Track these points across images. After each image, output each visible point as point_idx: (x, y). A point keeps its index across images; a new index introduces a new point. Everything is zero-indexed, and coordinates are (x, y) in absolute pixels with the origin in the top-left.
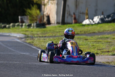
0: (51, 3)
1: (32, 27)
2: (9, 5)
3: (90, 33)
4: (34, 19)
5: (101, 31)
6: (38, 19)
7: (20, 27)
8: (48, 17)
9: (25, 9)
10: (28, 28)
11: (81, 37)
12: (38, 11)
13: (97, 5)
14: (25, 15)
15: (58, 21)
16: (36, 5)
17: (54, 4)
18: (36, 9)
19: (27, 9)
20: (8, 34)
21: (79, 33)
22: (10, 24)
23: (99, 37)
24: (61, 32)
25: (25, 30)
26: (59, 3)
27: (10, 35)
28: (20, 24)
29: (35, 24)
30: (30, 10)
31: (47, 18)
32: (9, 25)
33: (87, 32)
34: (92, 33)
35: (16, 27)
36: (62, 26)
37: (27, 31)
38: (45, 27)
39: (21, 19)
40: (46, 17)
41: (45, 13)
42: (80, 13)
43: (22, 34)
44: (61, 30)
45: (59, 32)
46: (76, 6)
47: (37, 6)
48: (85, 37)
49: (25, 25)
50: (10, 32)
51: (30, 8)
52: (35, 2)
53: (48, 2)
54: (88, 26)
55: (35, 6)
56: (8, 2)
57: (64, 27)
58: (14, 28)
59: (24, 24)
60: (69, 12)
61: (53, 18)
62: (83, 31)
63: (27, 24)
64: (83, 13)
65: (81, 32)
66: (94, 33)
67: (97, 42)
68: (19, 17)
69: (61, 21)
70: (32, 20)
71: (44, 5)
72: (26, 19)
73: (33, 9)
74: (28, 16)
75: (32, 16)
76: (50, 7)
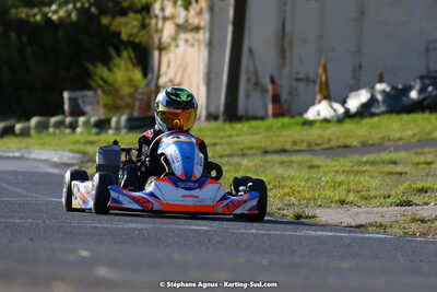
0: (186, 41)
1: (111, 132)
6: (137, 104)
7: (68, 131)
9: (90, 66)
10: (98, 134)
12: (137, 75)
13: (359, 50)
15: (212, 110)
16: (130, 50)
17: (196, 44)
18: (130, 66)
19: (95, 66)
21: (289, 147)
22: (28, 119)
24: (221, 145)
25: (83, 141)
26: (215, 43)
28: (68, 120)
29: (124, 118)
30: (110, 69)
32: (26, 124)
35: (51, 130)
36: (227, 126)
37: (92, 143)
39: (74, 101)
41: (163, 81)
42: (297, 80)
44: (221, 138)
46: (283, 53)
47: (132, 55)
49: (86, 123)
50: (27, 148)
51: (107, 62)
52: (124, 37)
53: (175, 39)
55: (125, 54)
57: (235, 129)
58: (44, 135)
59: (82, 119)
60: (257, 73)
62: (302, 141)
63: (94, 119)
64: (307, 80)
65: (295, 143)
68: (66, 95)
69: (222, 108)
71: (161, 49)
72: (91, 104)
73: (119, 67)
74: (99, 92)
75: (116, 91)
76: (183, 57)
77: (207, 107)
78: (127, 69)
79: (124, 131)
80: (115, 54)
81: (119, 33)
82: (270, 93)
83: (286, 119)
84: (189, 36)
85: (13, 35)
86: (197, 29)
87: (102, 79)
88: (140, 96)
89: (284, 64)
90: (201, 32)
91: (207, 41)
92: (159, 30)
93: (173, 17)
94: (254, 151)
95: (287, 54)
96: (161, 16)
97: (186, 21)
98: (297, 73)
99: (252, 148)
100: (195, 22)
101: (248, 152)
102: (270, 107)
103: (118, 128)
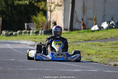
0: (58, 9)
1: (39, 35)
2: (14, 12)
3: (102, 39)
4: (40, 26)
5: (113, 37)
6: (44, 26)
7: (28, 34)
9: (31, 16)
10: (36, 35)
11: (95, 43)
12: (44, 18)
13: (105, 11)
14: (31, 22)
16: (42, 11)
17: (60, 10)
18: (42, 16)
19: (32, 16)
20: (17, 42)
21: (91, 39)
22: (17, 31)
23: (113, 42)
24: (72, 38)
25: (33, 37)
26: (66, 9)
27: (20, 42)
28: (28, 31)
29: (43, 31)
30: (36, 17)
32: (16, 33)
33: (98, 38)
34: (104, 39)
35: (23, 34)
37: (36, 38)
39: (28, 26)
40: (53, 23)
41: (52, 20)
42: (88, 19)
43: (32, 41)
44: (71, 36)
45: (70, 38)
46: (84, 12)
47: (42, 13)
48: (99, 44)
49: (33, 32)
50: (19, 40)
51: (36, 15)
52: (41, 8)
53: (54, 8)
54: (98, 32)
55: (40, 13)
56: (13, 9)
57: (73, 33)
58: (21, 35)
59: (31, 31)
60: (77, 17)
62: (94, 37)
63: (35, 31)
64: (91, 19)
65: (92, 38)
66: (106, 39)
67: (114, 48)
68: (26, 24)
69: (69, 27)
71: (51, 11)
72: (32, 26)
73: (39, 16)
74: (35, 23)
75: (38, 22)
76: (57, 13)
77: (64, 27)
78: (41, 16)
79: (43, 34)
80: (38, 13)
81: (39, 8)
82: (82, 23)
83: (86, 30)
85: (10, 8)
86: (60, 6)
87: (34, 19)
88: (45, 24)
89: (84, 15)
90: (62, 6)
91: (64, 9)
92: (51, 6)
93: (54, 3)
94: (82, 40)
95: (85, 12)
96: (51, 2)
97: (58, 3)
98: (88, 17)
99: (81, 39)
100: (60, 4)
101: (80, 41)
102: (82, 27)
103: (41, 33)
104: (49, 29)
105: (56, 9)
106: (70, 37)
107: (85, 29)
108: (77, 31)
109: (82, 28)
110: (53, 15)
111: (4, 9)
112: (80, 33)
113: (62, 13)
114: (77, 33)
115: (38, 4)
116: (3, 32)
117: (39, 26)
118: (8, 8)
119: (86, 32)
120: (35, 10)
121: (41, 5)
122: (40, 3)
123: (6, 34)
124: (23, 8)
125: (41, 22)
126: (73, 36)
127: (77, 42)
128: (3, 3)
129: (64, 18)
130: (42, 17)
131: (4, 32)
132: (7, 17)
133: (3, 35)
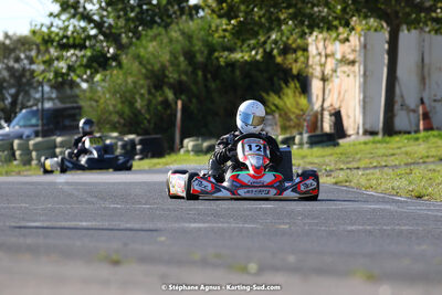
0: (344, 72)
1: (295, 147)
2: (213, 86)
4: (292, 123)
6: (305, 124)
8: (337, 115)
12: (303, 101)
16: (296, 81)
17: (352, 76)
18: (297, 94)
19: (268, 94)
26: (368, 73)
30: (280, 97)
31: (333, 118)
36: (387, 139)
38: (337, 145)
40: (331, 115)
41: (326, 105)
42: (435, 101)
45: (393, 155)
46: (423, 80)
47: (298, 85)
51: (278, 92)
52: (295, 72)
53: (335, 71)
55: (292, 85)
56: (209, 76)
57: (396, 141)
60: (402, 97)
61: (353, 120)
69: (381, 125)
70: (284, 129)
71: (324, 80)
72: (271, 125)
73: (287, 95)
74: (277, 115)
75: (286, 114)
76: (340, 86)
77: (364, 125)
78: (294, 96)
79: (306, 146)
80: (284, 86)
81: (291, 69)
82: (421, 112)
83: (435, 133)
84: (346, 68)
85: (200, 73)
86: (353, 63)
87: (275, 105)
88: (308, 118)
89: (424, 89)
90: (357, 65)
91: (362, 72)
92: (323, 65)
93: (333, 55)
94: (431, 159)
95: (427, 81)
96: (323, 53)
97: (344, 57)
98: (435, 96)
99: (428, 157)
100: (351, 57)
101: (427, 160)
102: (421, 123)
103: (301, 144)
104: (318, 132)
105: (338, 74)
106: (391, 152)
107: (429, 128)
108: (407, 136)
109: (421, 127)
110: (330, 91)
111: (184, 78)
112: (417, 139)
113: (357, 84)
114: (408, 139)
115: (285, 59)
116: (186, 141)
117: (288, 124)
118: (194, 72)
119: (434, 136)
120: (275, 79)
121: (296, 61)
122: (291, 57)
123: (194, 146)
124: (238, 73)
125: (293, 113)
126: (399, 148)
127: (418, 163)
128: (182, 59)
129: (364, 98)
130: (298, 99)
131: (189, 143)
132: (194, 100)
133: (188, 151)
